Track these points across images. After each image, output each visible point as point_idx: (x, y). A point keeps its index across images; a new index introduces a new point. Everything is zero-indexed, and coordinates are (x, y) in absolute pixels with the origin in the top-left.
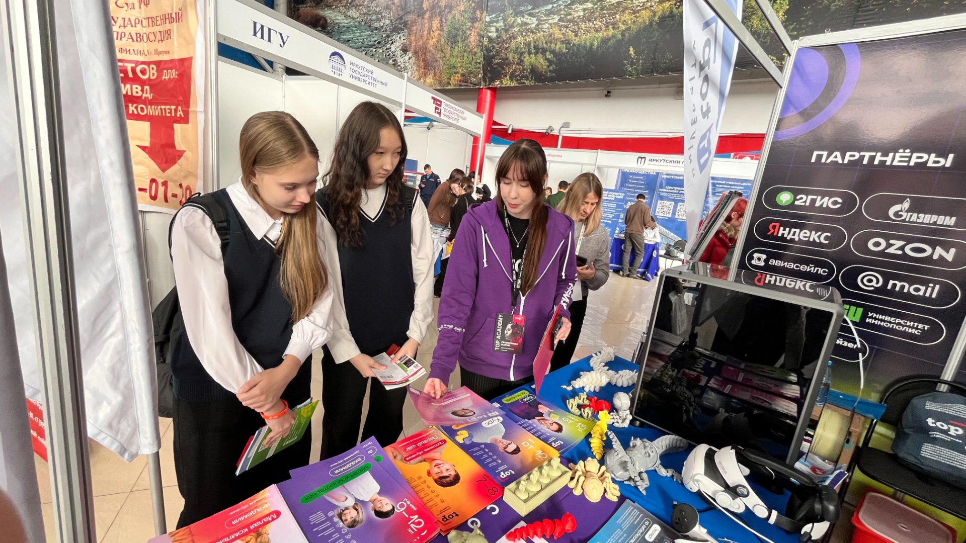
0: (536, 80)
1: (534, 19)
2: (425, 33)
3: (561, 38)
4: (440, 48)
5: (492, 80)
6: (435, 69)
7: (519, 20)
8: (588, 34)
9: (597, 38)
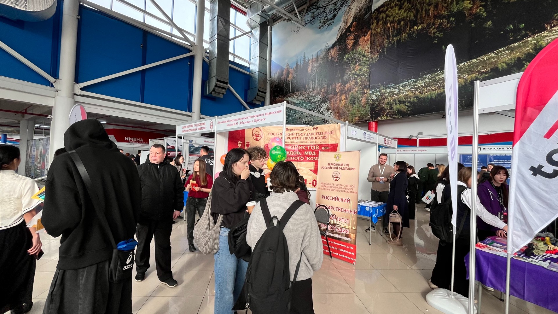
0: (401, 115)
1: (397, 89)
2: (338, 101)
3: (413, 96)
4: (346, 107)
5: (376, 117)
6: (344, 116)
7: (388, 91)
8: (429, 92)
9: (435, 94)
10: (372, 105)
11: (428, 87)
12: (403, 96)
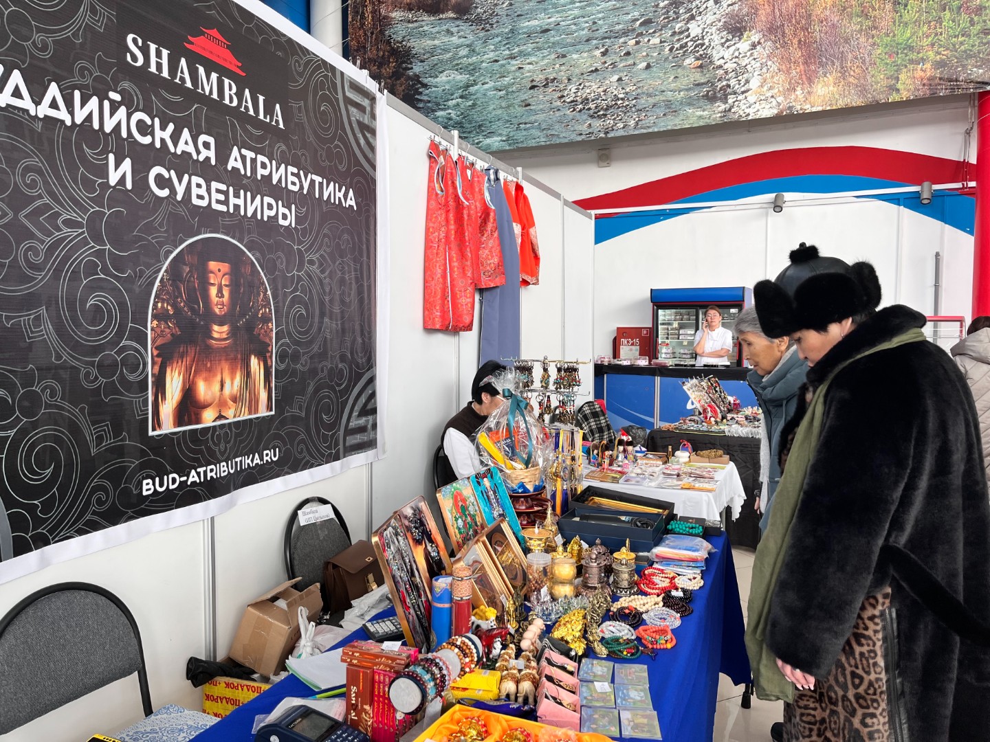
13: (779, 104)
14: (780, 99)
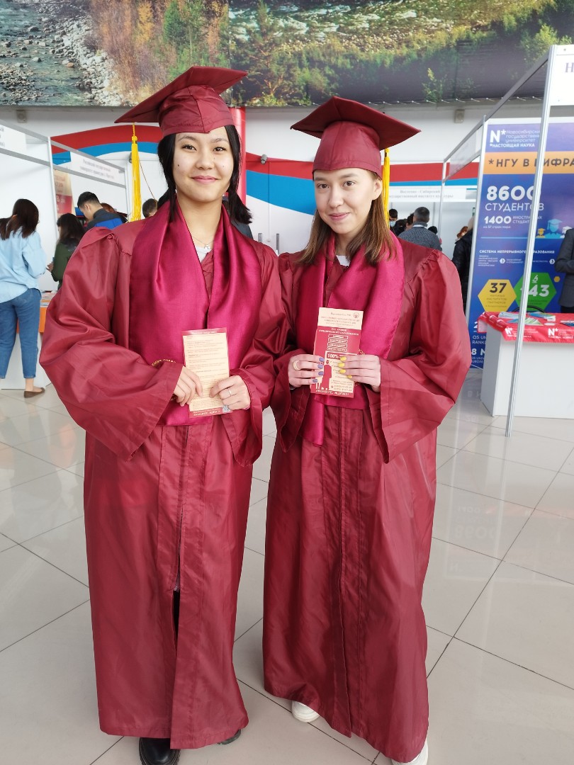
0: (314, 100)
3: (343, 52)
4: (158, 49)
6: (152, 77)
7: (281, 23)
8: (378, 50)
9: (389, 56)
10: (238, 57)
11: (378, 35)
12: (319, 47)
13: (121, 99)
14: (121, 96)
